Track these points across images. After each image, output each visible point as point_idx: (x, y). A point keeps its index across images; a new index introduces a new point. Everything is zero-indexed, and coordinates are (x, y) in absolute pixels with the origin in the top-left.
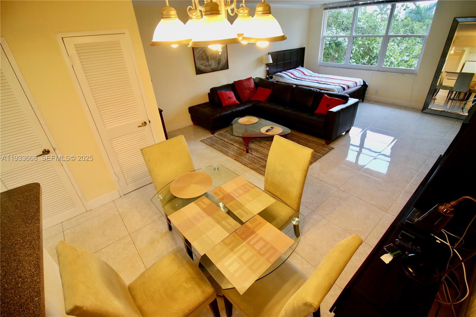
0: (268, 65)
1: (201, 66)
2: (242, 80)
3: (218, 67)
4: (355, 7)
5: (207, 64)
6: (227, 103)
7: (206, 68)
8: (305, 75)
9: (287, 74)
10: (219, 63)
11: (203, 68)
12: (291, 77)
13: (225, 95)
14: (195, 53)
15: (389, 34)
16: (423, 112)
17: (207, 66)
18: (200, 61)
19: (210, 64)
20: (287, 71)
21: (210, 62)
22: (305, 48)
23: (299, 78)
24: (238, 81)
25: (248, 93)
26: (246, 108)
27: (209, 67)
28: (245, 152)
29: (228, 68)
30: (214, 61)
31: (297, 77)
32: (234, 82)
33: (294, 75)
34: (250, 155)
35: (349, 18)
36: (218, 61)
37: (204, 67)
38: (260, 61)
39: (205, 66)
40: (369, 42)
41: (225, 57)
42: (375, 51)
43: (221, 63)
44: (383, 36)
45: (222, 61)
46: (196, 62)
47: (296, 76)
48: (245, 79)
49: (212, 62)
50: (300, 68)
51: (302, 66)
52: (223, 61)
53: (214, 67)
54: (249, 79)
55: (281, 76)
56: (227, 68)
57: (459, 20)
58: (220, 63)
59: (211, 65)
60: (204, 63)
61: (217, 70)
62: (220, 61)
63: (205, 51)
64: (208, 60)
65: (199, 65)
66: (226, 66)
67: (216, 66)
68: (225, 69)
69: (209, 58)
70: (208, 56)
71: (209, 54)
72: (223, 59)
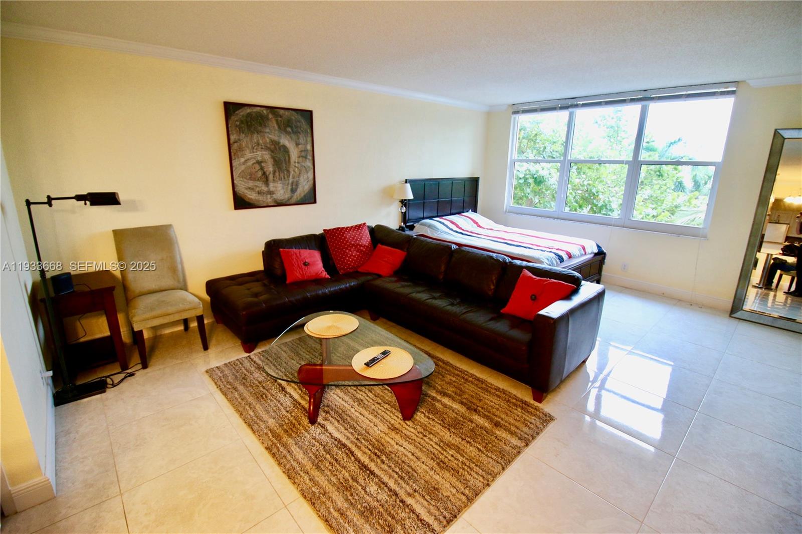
0: (404, 203)
1: (250, 193)
2: (343, 228)
3: (291, 197)
4: (571, 110)
5: (264, 188)
6: (297, 275)
7: (260, 198)
8: (479, 226)
9: (443, 224)
10: (293, 191)
11: (252, 196)
12: (452, 230)
13: (297, 257)
14: (234, 164)
15: (639, 159)
16: (733, 316)
17: (264, 193)
18: (245, 180)
19: (272, 189)
20: (444, 217)
21: (271, 185)
22: (479, 178)
23: (467, 231)
24: (334, 229)
25: (354, 256)
26: (342, 290)
27: (269, 196)
28: (305, 421)
29: (315, 202)
30: (281, 185)
31: (463, 230)
32: (324, 230)
33: (457, 226)
34: (319, 430)
35: (555, 142)
36: (292, 186)
37: (255, 195)
38: (387, 193)
39: (259, 193)
40: (590, 182)
41: (308, 178)
42: (601, 196)
43: (299, 191)
44: (627, 163)
45: (300, 186)
46: (235, 182)
47: (460, 228)
48: (350, 225)
49: (276, 187)
50: (470, 214)
51: (475, 211)
52: (303, 187)
53: (282, 198)
54: (359, 227)
55: (430, 226)
56: (313, 201)
57: (786, 134)
58: (296, 190)
59: (272, 191)
60: (256, 186)
61: (288, 203)
62: (297, 185)
63: (261, 162)
64: (267, 182)
65: (243, 190)
66: (311, 198)
67: (287, 196)
68: (307, 202)
69: (271, 177)
70: (267, 173)
71: (270, 168)
72: (305, 183)
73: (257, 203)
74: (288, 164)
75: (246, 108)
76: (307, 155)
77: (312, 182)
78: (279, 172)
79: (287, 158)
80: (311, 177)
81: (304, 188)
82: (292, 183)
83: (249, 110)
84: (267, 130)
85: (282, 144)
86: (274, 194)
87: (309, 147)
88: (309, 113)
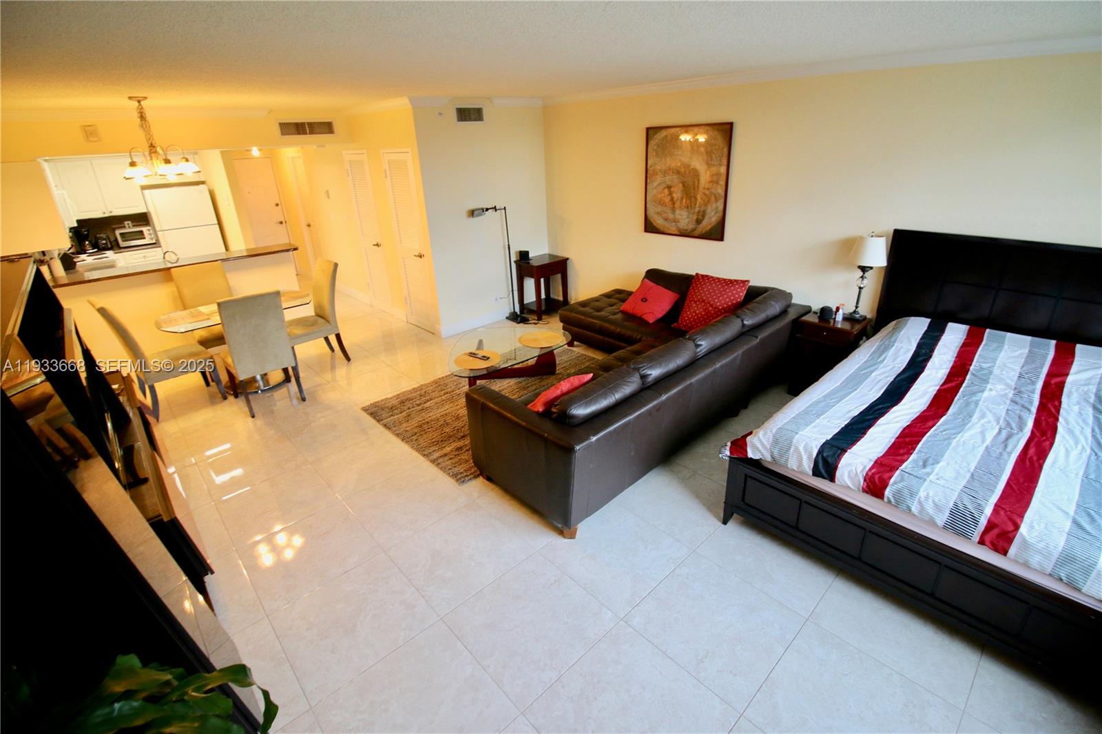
1: (658, 218)
3: (695, 229)
5: (671, 216)
7: (666, 224)
10: (698, 222)
11: (658, 221)
17: (670, 220)
18: (655, 205)
19: (677, 217)
21: (678, 212)
27: (674, 224)
29: (721, 239)
30: (687, 213)
32: (697, 274)
36: (698, 215)
37: (662, 220)
39: (666, 219)
41: (717, 208)
43: (705, 223)
45: (707, 217)
46: (646, 205)
49: (681, 215)
53: (686, 228)
56: (719, 236)
58: (702, 220)
59: (677, 219)
60: (664, 212)
61: (691, 234)
62: (704, 216)
63: (671, 187)
64: (673, 210)
65: (653, 214)
66: (717, 233)
67: (691, 227)
68: (712, 237)
69: (677, 205)
70: (675, 199)
71: (677, 195)
72: (713, 214)
73: (661, 229)
74: (696, 190)
75: (663, 131)
76: (718, 180)
77: (721, 214)
78: (686, 198)
79: (696, 183)
80: (721, 207)
81: (711, 219)
82: (699, 212)
83: (664, 133)
84: (680, 152)
85: (692, 167)
86: (678, 222)
87: (723, 170)
88: (729, 126)
